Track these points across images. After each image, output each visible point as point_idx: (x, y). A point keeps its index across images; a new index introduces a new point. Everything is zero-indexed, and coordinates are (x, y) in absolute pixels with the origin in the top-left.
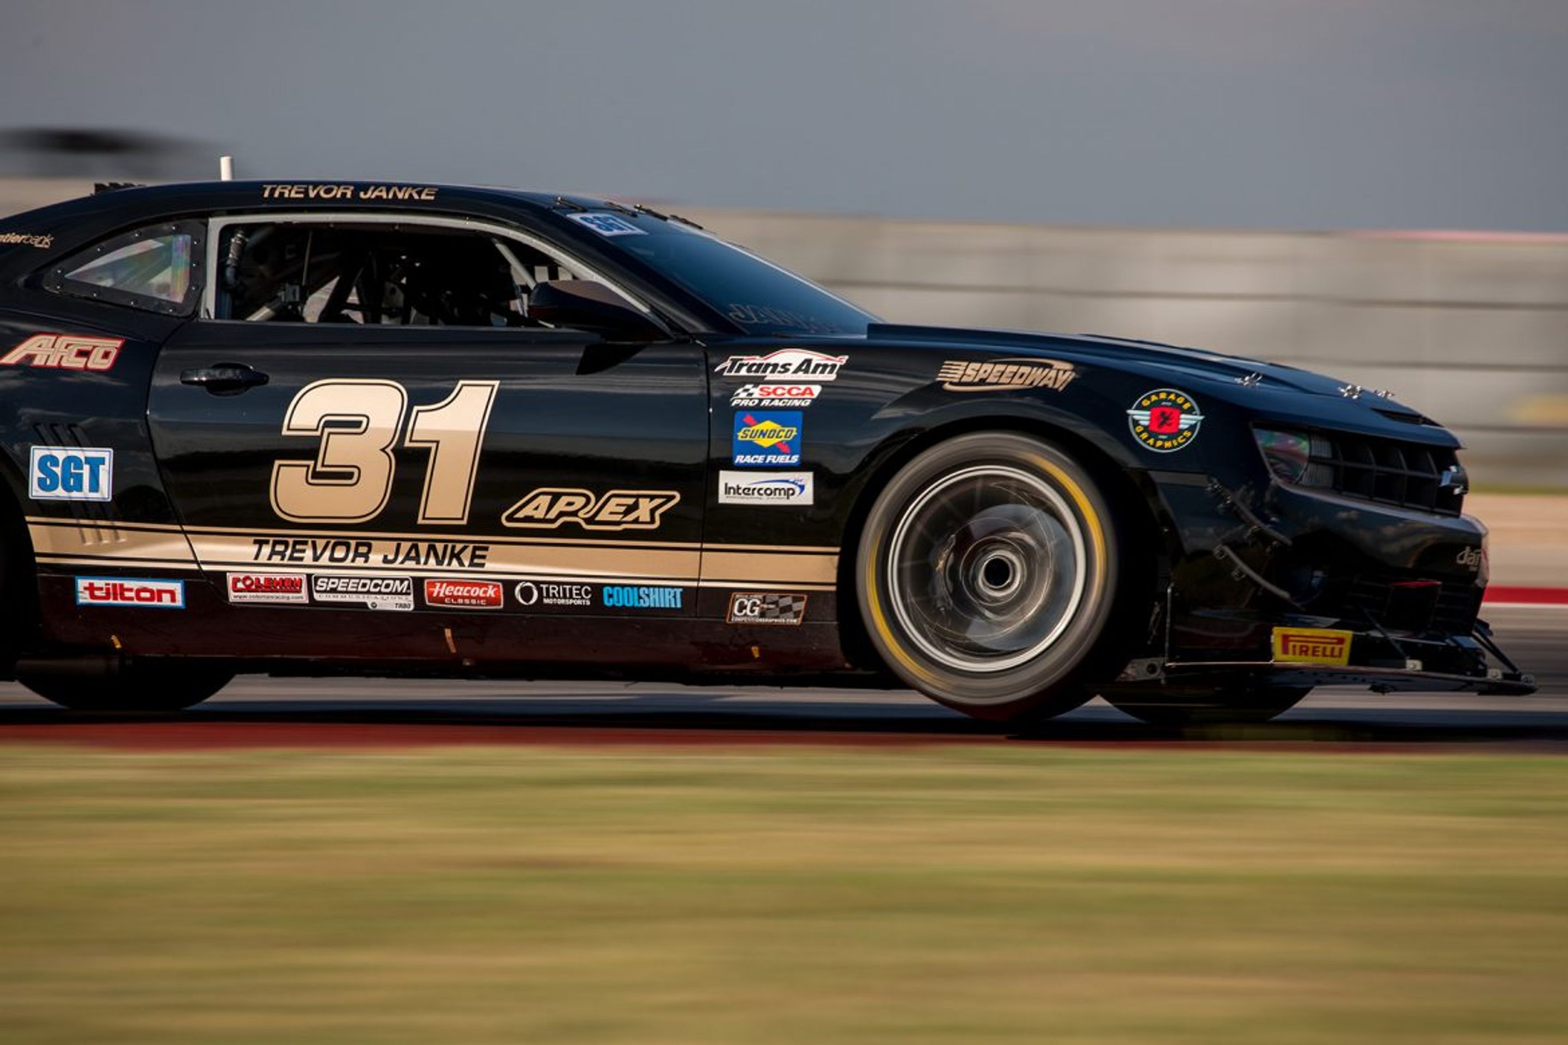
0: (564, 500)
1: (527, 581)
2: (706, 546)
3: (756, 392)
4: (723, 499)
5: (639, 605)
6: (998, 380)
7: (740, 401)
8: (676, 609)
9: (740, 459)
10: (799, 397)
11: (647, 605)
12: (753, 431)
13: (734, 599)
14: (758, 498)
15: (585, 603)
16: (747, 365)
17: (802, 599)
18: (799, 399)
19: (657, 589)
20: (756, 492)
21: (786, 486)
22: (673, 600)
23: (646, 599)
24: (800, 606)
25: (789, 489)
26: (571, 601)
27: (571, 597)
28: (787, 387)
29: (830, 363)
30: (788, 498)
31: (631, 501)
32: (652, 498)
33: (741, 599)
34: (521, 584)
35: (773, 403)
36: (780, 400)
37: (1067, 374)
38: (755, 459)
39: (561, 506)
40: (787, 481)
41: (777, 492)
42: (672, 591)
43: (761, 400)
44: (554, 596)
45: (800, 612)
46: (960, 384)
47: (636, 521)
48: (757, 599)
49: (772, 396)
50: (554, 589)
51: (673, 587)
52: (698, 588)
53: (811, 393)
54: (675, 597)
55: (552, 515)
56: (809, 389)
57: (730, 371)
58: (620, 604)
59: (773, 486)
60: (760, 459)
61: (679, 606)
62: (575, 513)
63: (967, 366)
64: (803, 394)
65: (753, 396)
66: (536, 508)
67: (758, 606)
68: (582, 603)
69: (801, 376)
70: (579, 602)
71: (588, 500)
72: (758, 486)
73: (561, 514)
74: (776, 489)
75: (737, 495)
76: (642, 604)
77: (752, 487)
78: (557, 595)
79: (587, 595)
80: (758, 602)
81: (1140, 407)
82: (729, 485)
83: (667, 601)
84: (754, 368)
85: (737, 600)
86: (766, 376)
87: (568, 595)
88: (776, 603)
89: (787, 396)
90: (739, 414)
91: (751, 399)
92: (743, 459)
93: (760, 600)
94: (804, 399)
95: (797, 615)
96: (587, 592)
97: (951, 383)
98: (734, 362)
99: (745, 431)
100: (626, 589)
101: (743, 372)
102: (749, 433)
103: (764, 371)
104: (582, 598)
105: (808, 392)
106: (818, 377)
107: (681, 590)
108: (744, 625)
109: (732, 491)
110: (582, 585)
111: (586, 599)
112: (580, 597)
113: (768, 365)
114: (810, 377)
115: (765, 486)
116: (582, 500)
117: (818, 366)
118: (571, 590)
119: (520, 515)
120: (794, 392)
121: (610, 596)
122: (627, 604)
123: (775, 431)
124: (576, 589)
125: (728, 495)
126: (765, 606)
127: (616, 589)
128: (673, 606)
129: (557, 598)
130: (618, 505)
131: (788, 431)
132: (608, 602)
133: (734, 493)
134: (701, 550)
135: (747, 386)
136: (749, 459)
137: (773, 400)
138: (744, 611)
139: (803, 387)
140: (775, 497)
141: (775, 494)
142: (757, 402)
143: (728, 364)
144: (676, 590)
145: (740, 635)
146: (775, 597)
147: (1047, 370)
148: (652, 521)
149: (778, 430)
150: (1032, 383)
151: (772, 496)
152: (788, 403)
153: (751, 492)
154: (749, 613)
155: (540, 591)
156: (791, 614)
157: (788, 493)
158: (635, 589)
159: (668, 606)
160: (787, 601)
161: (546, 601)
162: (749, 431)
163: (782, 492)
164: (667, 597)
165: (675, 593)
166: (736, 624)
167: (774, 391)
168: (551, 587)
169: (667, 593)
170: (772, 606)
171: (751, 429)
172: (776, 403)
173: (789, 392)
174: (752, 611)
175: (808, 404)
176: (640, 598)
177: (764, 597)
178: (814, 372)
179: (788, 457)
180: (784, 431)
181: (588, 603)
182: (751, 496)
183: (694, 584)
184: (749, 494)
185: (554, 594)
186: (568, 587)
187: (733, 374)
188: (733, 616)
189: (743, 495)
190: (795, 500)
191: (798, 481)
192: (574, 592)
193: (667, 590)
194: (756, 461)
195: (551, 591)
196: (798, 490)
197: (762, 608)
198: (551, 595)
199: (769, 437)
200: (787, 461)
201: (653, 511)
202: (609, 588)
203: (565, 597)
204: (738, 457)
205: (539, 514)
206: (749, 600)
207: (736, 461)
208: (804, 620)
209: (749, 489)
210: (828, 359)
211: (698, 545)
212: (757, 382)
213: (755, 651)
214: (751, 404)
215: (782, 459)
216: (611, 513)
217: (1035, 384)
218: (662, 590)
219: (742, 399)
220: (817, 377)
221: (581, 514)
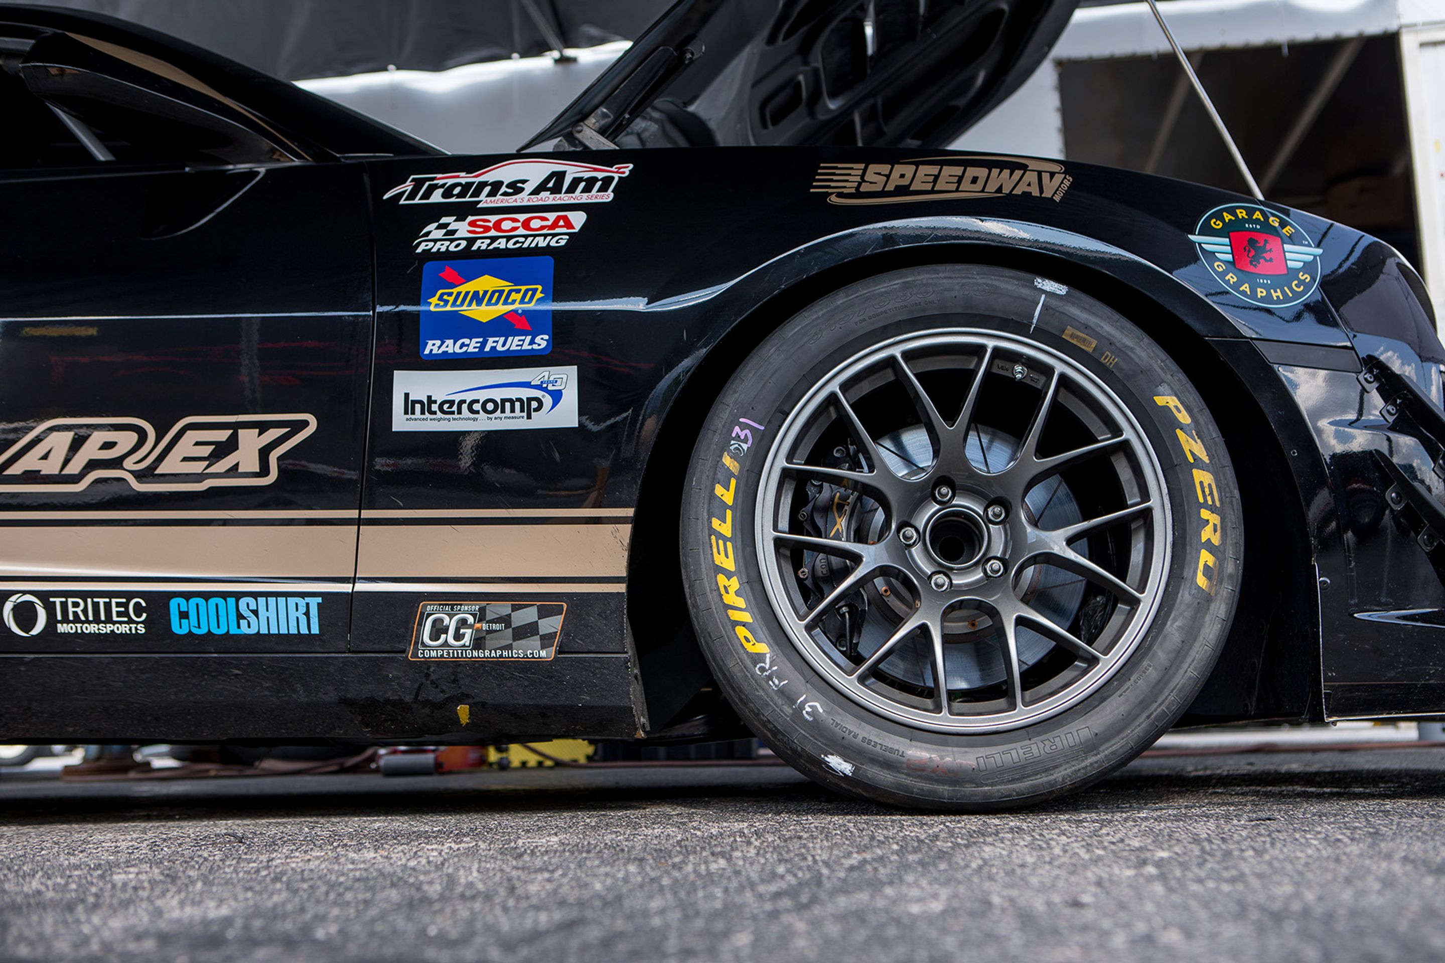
0: (98, 438)
1: (24, 593)
2: (366, 514)
3: (463, 229)
4: (400, 422)
5: (238, 632)
6: (934, 186)
7: (431, 244)
8: (310, 635)
9: (433, 347)
10: (545, 231)
11: (253, 630)
12: (459, 294)
13: (422, 614)
14: (469, 419)
15: (136, 629)
16: (443, 186)
17: (558, 611)
18: (545, 236)
19: (272, 600)
20: (465, 407)
21: (525, 393)
22: (303, 620)
23: (253, 619)
24: (553, 624)
25: (530, 400)
26: (109, 628)
27: (109, 620)
28: (522, 217)
29: (600, 175)
30: (529, 417)
31: (223, 435)
32: (263, 427)
33: (435, 613)
34: (14, 598)
35: (495, 245)
36: (509, 238)
37: (1058, 178)
38: (463, 345)
39: (91, 450)
40: (527, 385)
41: (508, 405)
42: (302, 602)
43: (471, 241)
44: (77, 620)
45: (552, 636)
46: (858, 194)
47: (233, 471)
48: (467, 612)
49: (493, 233)
50: (76, 605)
51: (303, 595)
52: (353, 594)
53: (569, 225)
54: (307, 614)
55: (74, 468)
56: (565, 218)
57: (412, 196)
58: (203, 631)
59: (498, 394)
60: (473, 345)
61: (315, 630)
62: (117, 463)
63: (865, 171)
64: (555, 225)
65: (456, 236)
66: (45, 457)
67: (471, 626)
68: (130, 629)
69: (546, 198)
70: (124, 629)
71: (143, 436)
72: (469, 397)
73: (93, 465)
74: (503, 401)
75: (427, 415)
76: (244, 629)
77: (457, 398)
78: (83, 618)
79: (138, 614)
80: (471, 620)
81: (1207, 231)
82: (412, 398)
83: (293, 623)
84: (457, 190)
85: (429, 615)
86: (479, 202)
87: (103, 618)
88: (506, 620)
89: (521, 231)
90: (428, 267)
91: (452, 241)
92: (439, 347)
93: (474, 615)
94: (554, 235)
95: (547, 640)
96: (138, 610)
97: (840, 195)
98: (418, 184)
99: (442, 294)
100: (213, 601)
101: (437, 197)
102: (451, 299)
103: (477, 193)
104: (131, 621)
105: (561, 223)
106: (579, 197)
107: (320, 600)
108: (441, 664)
109: (418, 407)
110: (130, 595)
111: (137, 623)
112: (126, 619)
113: (482, 185)
114: (564, 198)
115: (482, 395)
116: (131, 438)
117: (576, 182)
118: (108, 606)
119: (16, 469)
120: (535, 224)
121: (184, 615)
122: (215, 631)
123: (501, 292)
124: (118, 605)
125: (409, 416)
126: (485, 626)
127: (193, 601)
128: (304, 630)
129: (83, 622)
130: (198, 444)
131: (527, 291)
132: (179, 628)
133: (423, 413)
134: (359, 522)
135: (444, 220)
136: (451, 347)
137: (494, 239)
138: (443, 636)
139: (552, 216)
140: (503, 415)
141: (503, 411)
142: (464, 244)
143: (408, 186)
144: (307, 600)
145: (435, 684)
146: (504, 608)
147: (1018, 173)
148: (264, 471)
149: (507, 289)
150: (999, 190)
151: (498, 413)
152: (523, 243)
153: (455, 408)
154: (451, 641)
155: (50, 609)
156: (535, 641)
157: (528, 407)
158: (231, 601)
159: (294, 631)
160: (528, 615)
161: (62, 628)
162: (450, 294)
163: (517, 405)
164: (293, 615)
165: (308, 604)
166: (427, 663)
167: (497, 226)
168: (70, 600)
169: (291, 607)
170: (496, 627)
171: (455, 291)
172: (502, 244)
173: (526, 224)
174: (458, 636)
175: (563, 243)
176: (240, 616)
177: (482, 610)
178: (572, 189)
179: (529, 338)
180: (518, 291)
181: (142, 630)
182: (456, 416)
183: (347, 588)
184: (453, 413)
185: (75, 613)
186: (102, 601)
187: (417, 201)
188: (420, 647)
189: (439, 415)
190: (542, 420)
191: (548, 382)
192: (115, 609)
193: (292, 601)
194: (465, 349)
195: (71, 610)
196: (548, 400)
197: (478, 630)
198: (71, 618)
199: (489, 303)
200: (526, 347)
201: (264, 453)
202: (182, 601)
203: (97, 620)
204: (430, 343)
205: (51, 467)
206: (451, 616)
207: (427, 352)
208: (560, 652)
209: (452, 403)
210: (596, 170)
211: (353, 514)
212: (462, 211)
213: (463, 711)
214: (452, 248)
215: (515, 343)
216: (185, 459)
217: (1006, 190)
218: (282, 600)
219: (435, 241)
220: (576, 198)
221: (128, 463)
